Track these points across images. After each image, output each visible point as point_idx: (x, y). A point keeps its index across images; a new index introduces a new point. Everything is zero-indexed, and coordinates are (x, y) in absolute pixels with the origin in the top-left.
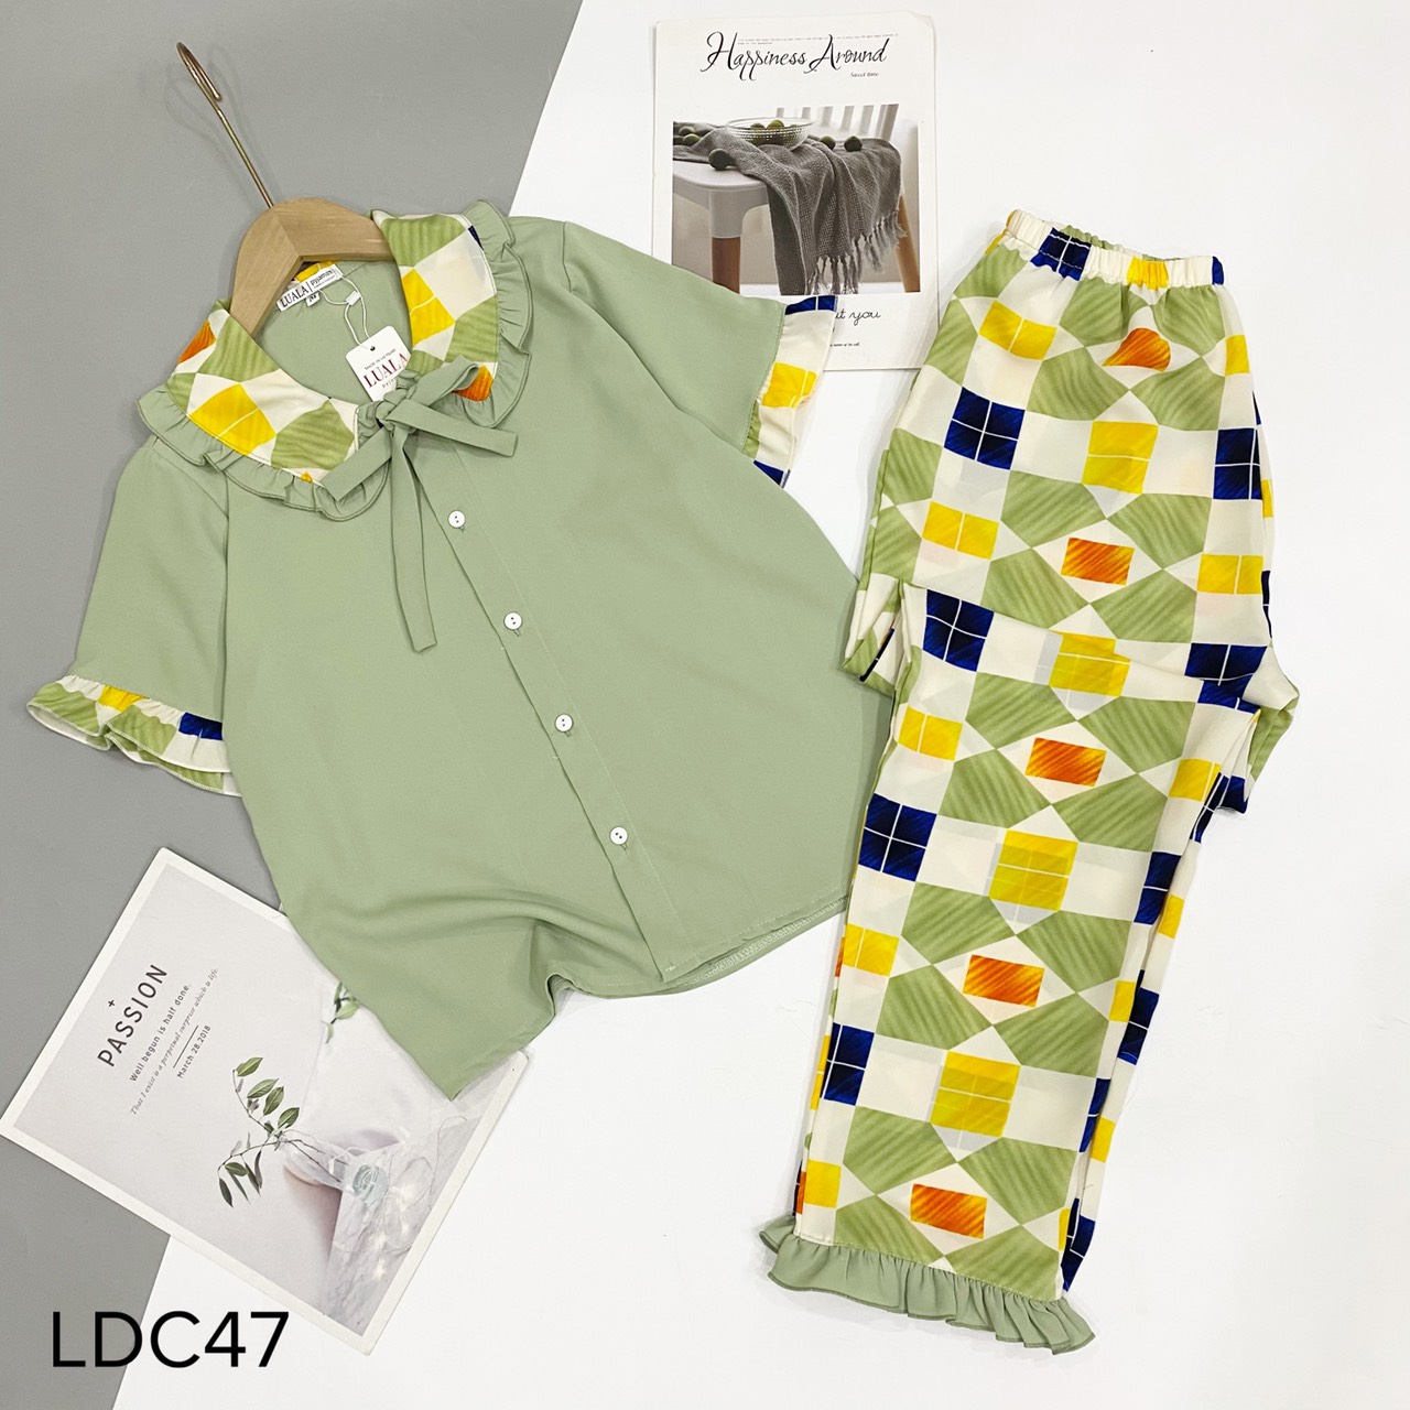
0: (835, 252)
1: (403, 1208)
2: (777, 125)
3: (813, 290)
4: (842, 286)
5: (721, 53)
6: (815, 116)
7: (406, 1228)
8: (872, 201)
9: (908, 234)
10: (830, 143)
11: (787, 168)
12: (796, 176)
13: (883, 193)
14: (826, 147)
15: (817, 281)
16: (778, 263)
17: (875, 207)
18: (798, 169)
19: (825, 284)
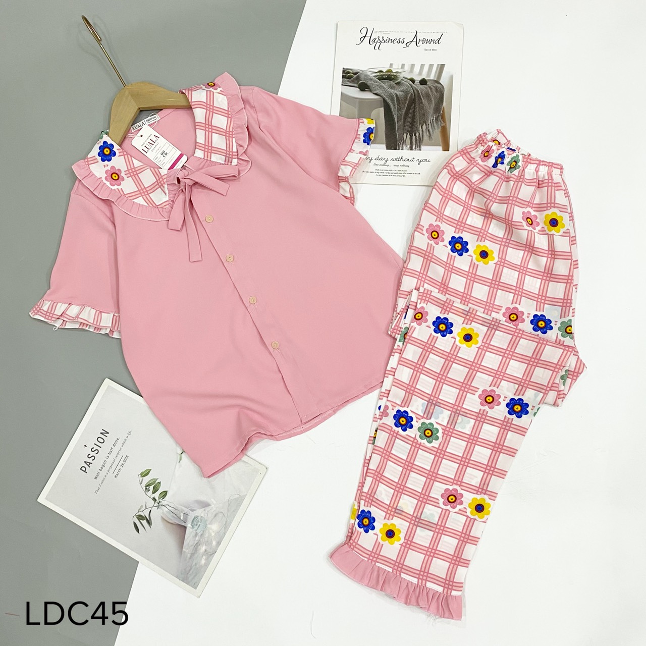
0: (412, 131)
1: (213, 534)
2: (389, 71)
3: (401, 148)
4: (414, 147)
5: (367, 37)
6: (407, 68)
7: (214, 543)
8: (430, 108)
9: (446, 124)
10: (413, 81)
11: (393, 91)
12: (397, 95)
13: (435, 105)
14: (411, 82)
15: (403, 144)
16: (386, 135)
17: (431, 111)
18: (398, 92)
19: (406, 146)
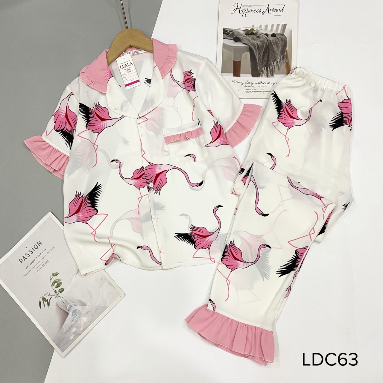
0: (268, 65)
2: (252, 30)
3: (261, 76)
4: (269, 75)
5: (238, 9)
6: (263, 27)
8: (278, 51)
9: (288, 61)
10: (267, 35)
11: (255, 42)
12: (257, 44)
13: (281, 49)
14: (266, 36)
15: (262, 74)
16: (251, 68)
17: (279, 53)
18: (258, 42)
19: (264, 75)
